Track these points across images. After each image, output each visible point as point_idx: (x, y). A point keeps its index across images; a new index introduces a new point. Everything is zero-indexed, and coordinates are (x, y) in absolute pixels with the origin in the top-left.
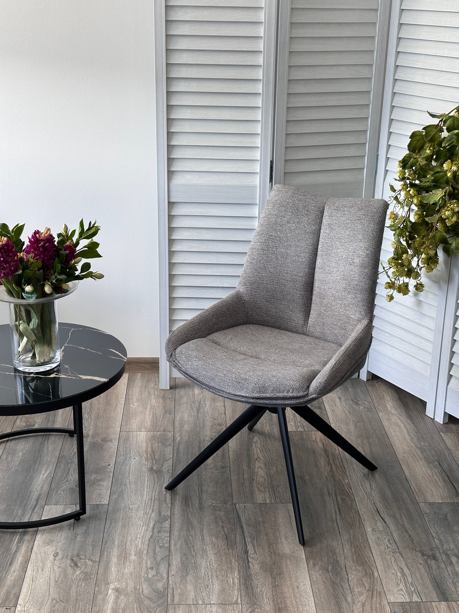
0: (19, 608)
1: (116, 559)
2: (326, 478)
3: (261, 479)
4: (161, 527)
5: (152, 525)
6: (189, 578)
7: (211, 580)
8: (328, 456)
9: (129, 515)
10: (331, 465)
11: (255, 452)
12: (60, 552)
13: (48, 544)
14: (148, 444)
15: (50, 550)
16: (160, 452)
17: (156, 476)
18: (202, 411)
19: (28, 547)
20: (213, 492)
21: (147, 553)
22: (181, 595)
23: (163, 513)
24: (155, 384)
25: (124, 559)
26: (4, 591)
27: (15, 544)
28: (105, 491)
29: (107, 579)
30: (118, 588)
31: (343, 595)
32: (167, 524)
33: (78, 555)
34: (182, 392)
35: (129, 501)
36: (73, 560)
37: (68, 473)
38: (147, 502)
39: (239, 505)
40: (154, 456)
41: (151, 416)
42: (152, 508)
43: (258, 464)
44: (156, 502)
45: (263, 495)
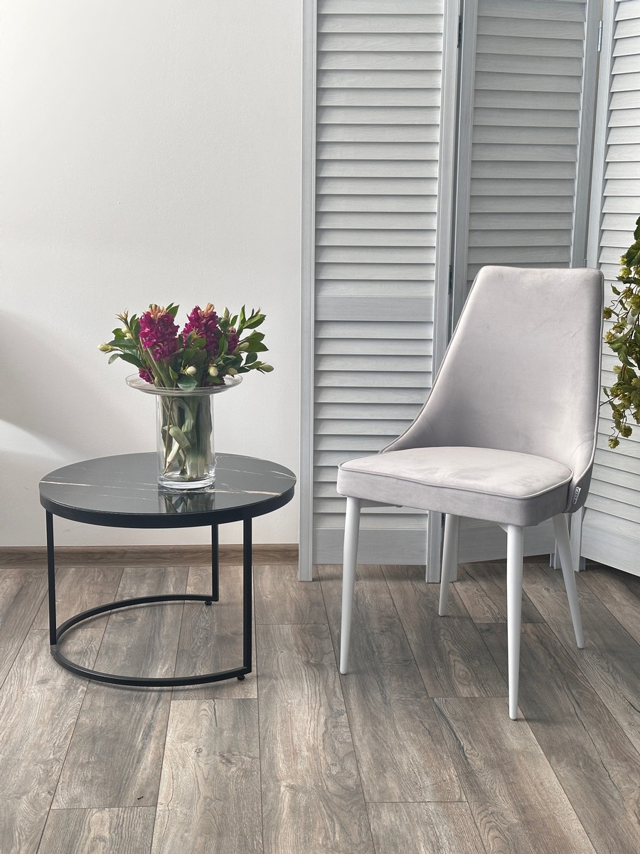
0: (160, 808)
1: (283, 756)
2: (550, 671)
3: (461, 673)
4: (337, 722)
5: (322, 720)
6: (387, 775)
7: (419, 777)
8: (546, 648)
9: (289, 710)
10: (554, 658)
11: (446, 644)
12: (203, 749)
13: (185, 740)
14: (296, 637)
15: (190, 747)
16: (315, 645)
17: (315, 670)
18: (361, 603)
19: (158, 744)
20: (398, 686)
21: (324, 748)
22: (381, 792)
23: (335, 707)
24: (291, 577)
25: (294, 754)
26: (137, 790)
27: (139, 741)
28: (249, 686)
29: (276, 776)
30: (292, 785)
31: (607, 793)
32: (344, 719)
33: (229, 751)
34: (330, 584)
35: (286, 696)
36: (224, 756)
37: (194, 668)
38: (310, 696)
39: (438, 699)
40: (309, 650)
41: (294, 609)
42: (319, 702)
43: (452, 658)
44: (322, 696)
45: (468, 689)
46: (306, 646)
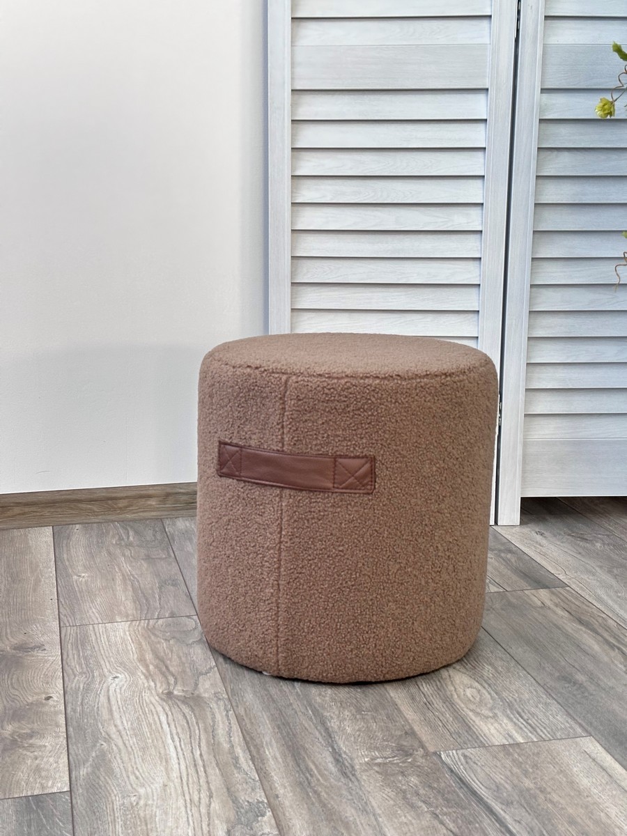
3: (469, 692)
8: (595, 631)
9: (142, 814)
14: (140, 644)
16: (180, 658)
17: (187, 710)
20: (359, 730)
23: (243, 797)
28: (51, 760)
32: (266, 827)
35: (132, 777)
38: (184, 775)
39: (448, 756)
40: (167, 667)
41: (130, 593)
42: (204, 786)
44: (210, 770)
45: (496, 725)
46: (163, 662)
